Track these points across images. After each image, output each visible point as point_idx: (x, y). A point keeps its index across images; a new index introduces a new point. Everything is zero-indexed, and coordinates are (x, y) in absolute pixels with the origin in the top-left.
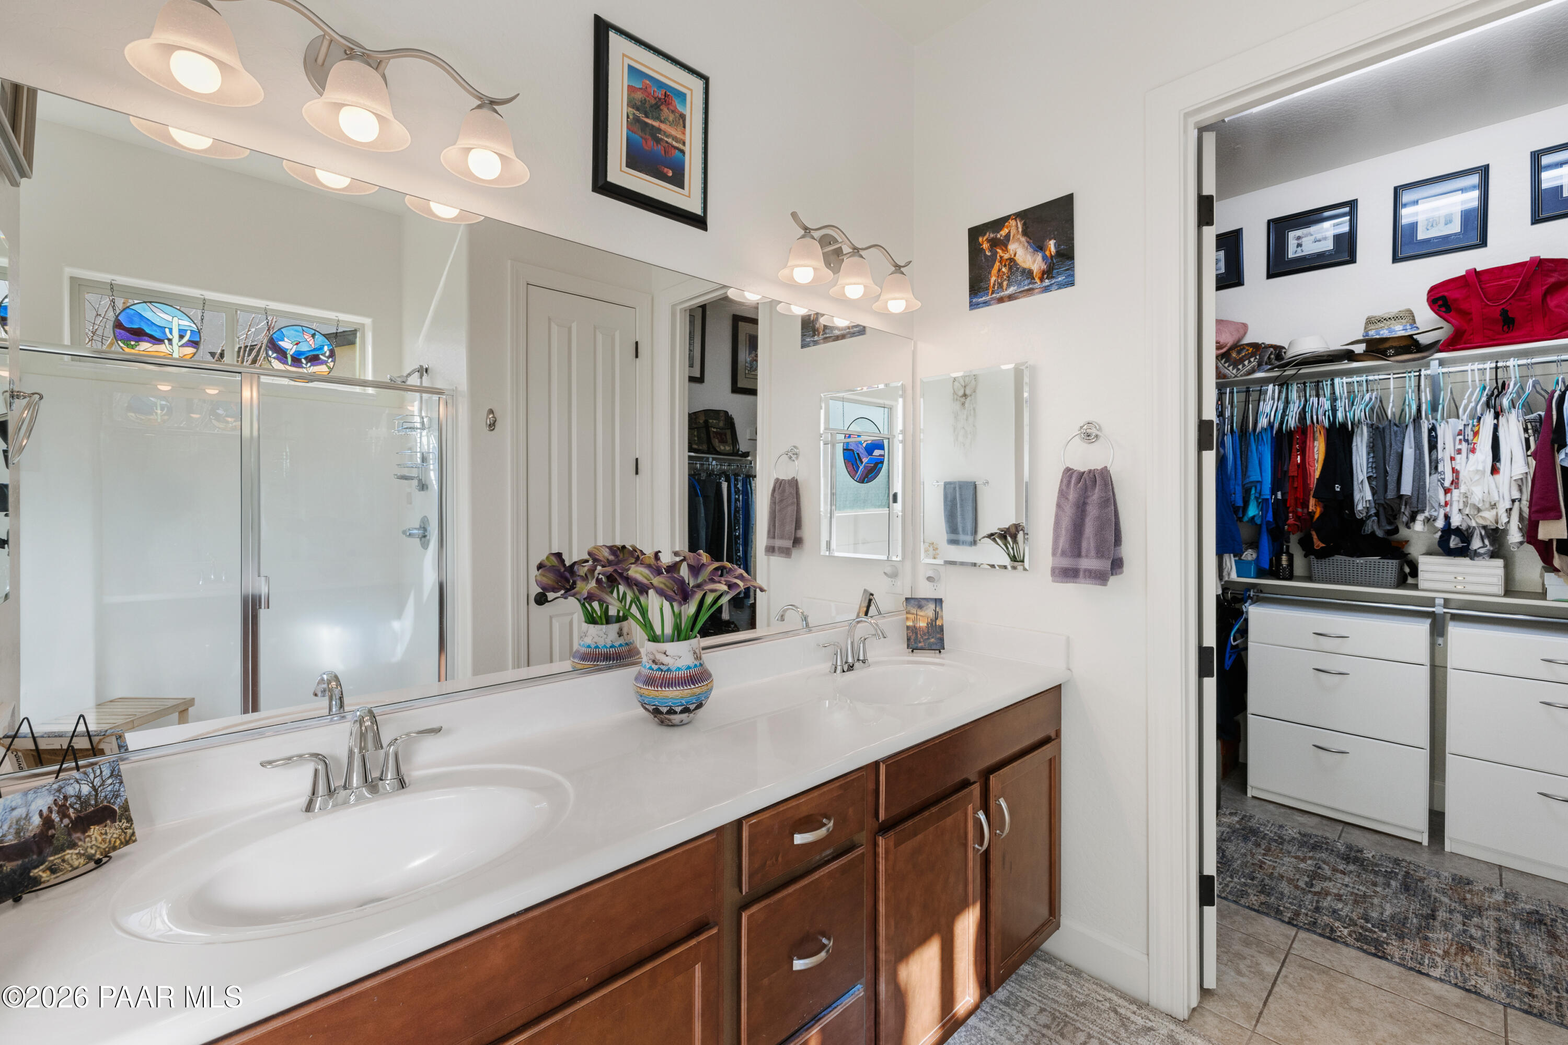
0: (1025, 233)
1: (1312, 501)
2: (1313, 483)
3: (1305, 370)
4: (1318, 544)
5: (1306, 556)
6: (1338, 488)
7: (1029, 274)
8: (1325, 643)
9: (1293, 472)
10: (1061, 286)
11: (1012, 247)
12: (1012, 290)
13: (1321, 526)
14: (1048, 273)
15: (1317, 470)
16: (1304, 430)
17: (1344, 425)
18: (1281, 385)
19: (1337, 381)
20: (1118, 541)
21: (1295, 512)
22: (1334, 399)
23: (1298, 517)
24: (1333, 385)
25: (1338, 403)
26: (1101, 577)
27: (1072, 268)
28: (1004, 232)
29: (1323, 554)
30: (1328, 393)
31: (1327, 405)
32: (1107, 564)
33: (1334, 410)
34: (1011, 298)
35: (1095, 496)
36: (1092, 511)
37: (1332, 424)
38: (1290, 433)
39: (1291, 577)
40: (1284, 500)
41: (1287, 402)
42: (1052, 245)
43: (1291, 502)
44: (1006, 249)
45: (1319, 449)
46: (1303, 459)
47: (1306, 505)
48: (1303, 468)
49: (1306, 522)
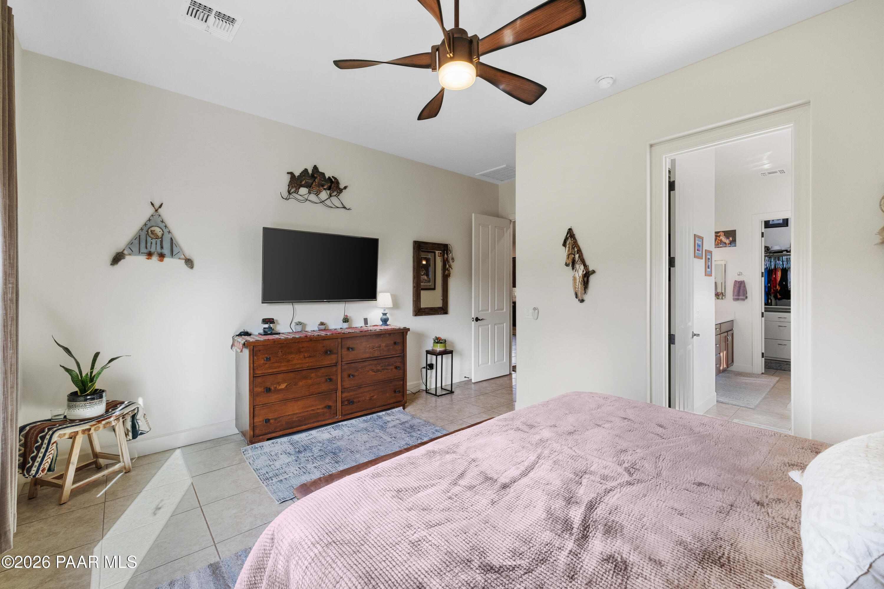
0: (724, 235)
1: (778, 286)
2: (778, 282)
3: (775, 254)
4: (779, 296)
5: (775, 300)
6: (784, 283)
7: (725, 243)
8: (781, 320)
9: (773, 279)
10: (733, 246)
11: (721, 237)
12: (721, 246)
13: (780, 292)
14: (730, 243)
15: (779, 279)
16: (775, 269)
17: (786, 268)
18: (769, 258)
19: (784, 257)
20: (747, 293)
21: (773, 289)
22: (783, 262)
23: (774, 290)
24: (782, 258)
25: (784, 263)
26: (743, 300)
27: (736, 243)
28: (719, 234)
29: (780, 299)
30: (781, 260)
31: (781, 263)
32: (745, 297)
33: (783, 264)
34: (720, 247)
35: (742, 285)
36: (742, 288)
37: (783, 268)
38: (772, 270)
39: (771, 305)
40: (770, 286)
41: (771, 262)
42: (731, 239)
43: (772, 286)
44: (719, 238)
45: (779, 274)
46: (775, 276)
47: (776, 287)
48: (775, 279)
49: (776, 291)
